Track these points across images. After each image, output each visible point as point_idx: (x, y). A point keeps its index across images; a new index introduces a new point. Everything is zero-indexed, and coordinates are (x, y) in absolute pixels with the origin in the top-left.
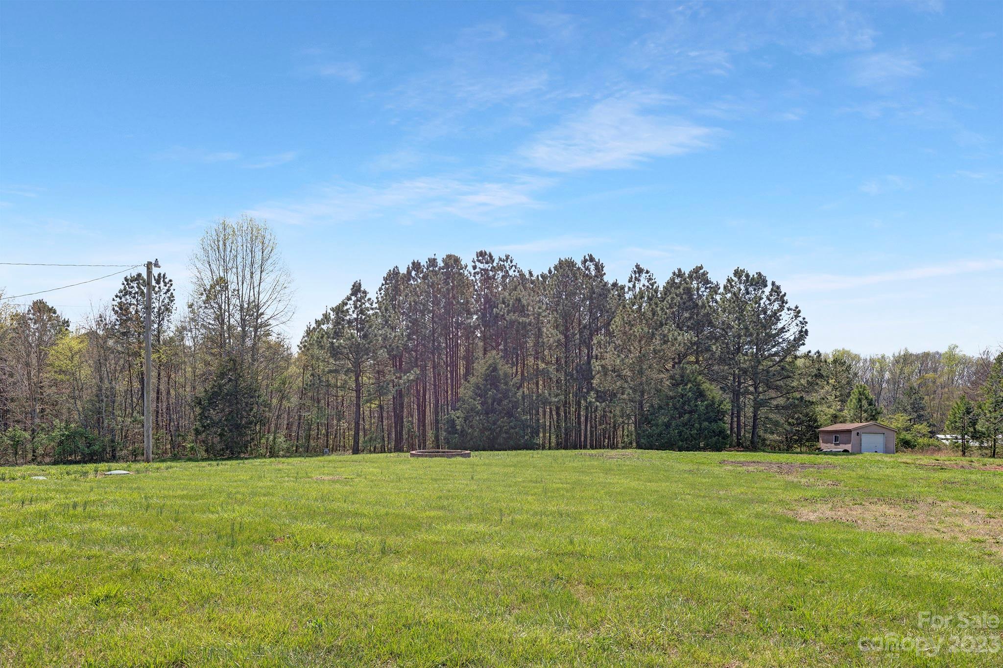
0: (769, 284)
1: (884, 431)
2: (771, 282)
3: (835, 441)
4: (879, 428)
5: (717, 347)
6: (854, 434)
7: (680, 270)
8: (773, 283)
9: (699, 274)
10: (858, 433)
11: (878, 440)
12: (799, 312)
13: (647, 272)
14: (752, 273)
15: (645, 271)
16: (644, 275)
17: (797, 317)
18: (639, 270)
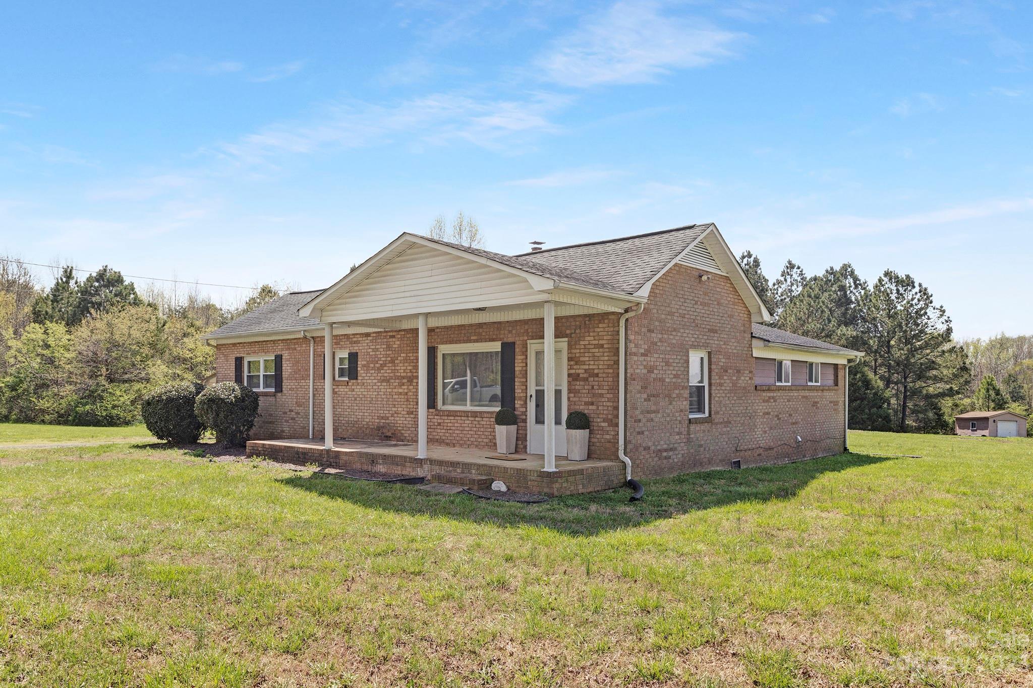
0: (916, 285)
1: (1017, 419)
2: (918, 284)
3: (972, 428)
4: (1013, 416)
5: (874, 342)
6: (991, 421)
7: (832, 268)
8: (920, 285)
9: (847, 271)
10: (994, 421)
11: (1012, 426)
12: (944, 311)
13: (799, 268)
14: (902, 275)
15: (796, 267)
16: (795, 270)
17: (942, 315)
18: (791, 266)
